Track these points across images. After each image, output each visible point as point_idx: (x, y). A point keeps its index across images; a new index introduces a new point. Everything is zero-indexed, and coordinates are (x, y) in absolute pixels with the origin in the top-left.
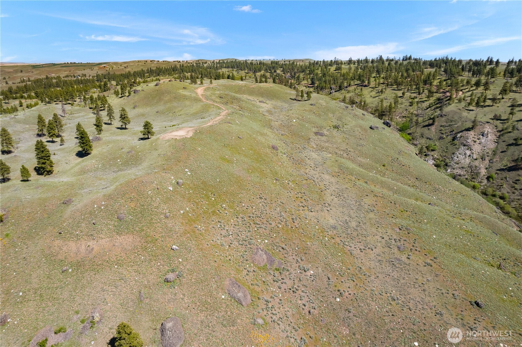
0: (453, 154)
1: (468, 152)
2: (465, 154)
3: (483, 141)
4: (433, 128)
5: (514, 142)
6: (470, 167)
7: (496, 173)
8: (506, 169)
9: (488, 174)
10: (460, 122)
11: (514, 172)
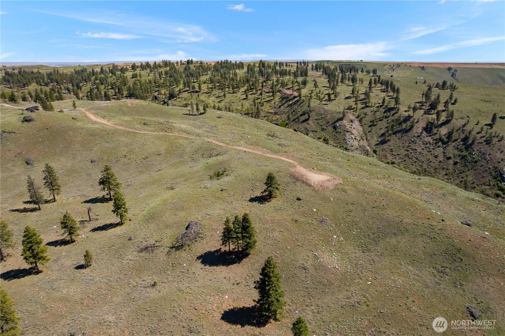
0: (345, 139)
1: (353, 136)
2: (352, 138)
3: (354, 126)
4: (310, 122)
5: (372, 124)
6: (360, 147)
7: (376, 147)
8: (379, 143)
9: (372, 149)
10: (328, 114)
11: (385, 144)
